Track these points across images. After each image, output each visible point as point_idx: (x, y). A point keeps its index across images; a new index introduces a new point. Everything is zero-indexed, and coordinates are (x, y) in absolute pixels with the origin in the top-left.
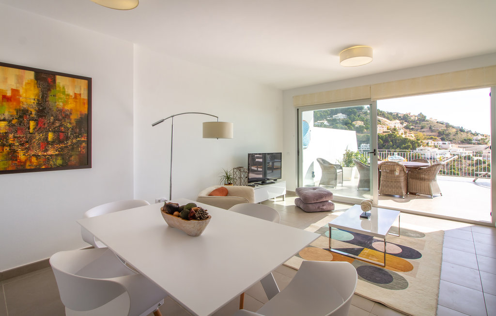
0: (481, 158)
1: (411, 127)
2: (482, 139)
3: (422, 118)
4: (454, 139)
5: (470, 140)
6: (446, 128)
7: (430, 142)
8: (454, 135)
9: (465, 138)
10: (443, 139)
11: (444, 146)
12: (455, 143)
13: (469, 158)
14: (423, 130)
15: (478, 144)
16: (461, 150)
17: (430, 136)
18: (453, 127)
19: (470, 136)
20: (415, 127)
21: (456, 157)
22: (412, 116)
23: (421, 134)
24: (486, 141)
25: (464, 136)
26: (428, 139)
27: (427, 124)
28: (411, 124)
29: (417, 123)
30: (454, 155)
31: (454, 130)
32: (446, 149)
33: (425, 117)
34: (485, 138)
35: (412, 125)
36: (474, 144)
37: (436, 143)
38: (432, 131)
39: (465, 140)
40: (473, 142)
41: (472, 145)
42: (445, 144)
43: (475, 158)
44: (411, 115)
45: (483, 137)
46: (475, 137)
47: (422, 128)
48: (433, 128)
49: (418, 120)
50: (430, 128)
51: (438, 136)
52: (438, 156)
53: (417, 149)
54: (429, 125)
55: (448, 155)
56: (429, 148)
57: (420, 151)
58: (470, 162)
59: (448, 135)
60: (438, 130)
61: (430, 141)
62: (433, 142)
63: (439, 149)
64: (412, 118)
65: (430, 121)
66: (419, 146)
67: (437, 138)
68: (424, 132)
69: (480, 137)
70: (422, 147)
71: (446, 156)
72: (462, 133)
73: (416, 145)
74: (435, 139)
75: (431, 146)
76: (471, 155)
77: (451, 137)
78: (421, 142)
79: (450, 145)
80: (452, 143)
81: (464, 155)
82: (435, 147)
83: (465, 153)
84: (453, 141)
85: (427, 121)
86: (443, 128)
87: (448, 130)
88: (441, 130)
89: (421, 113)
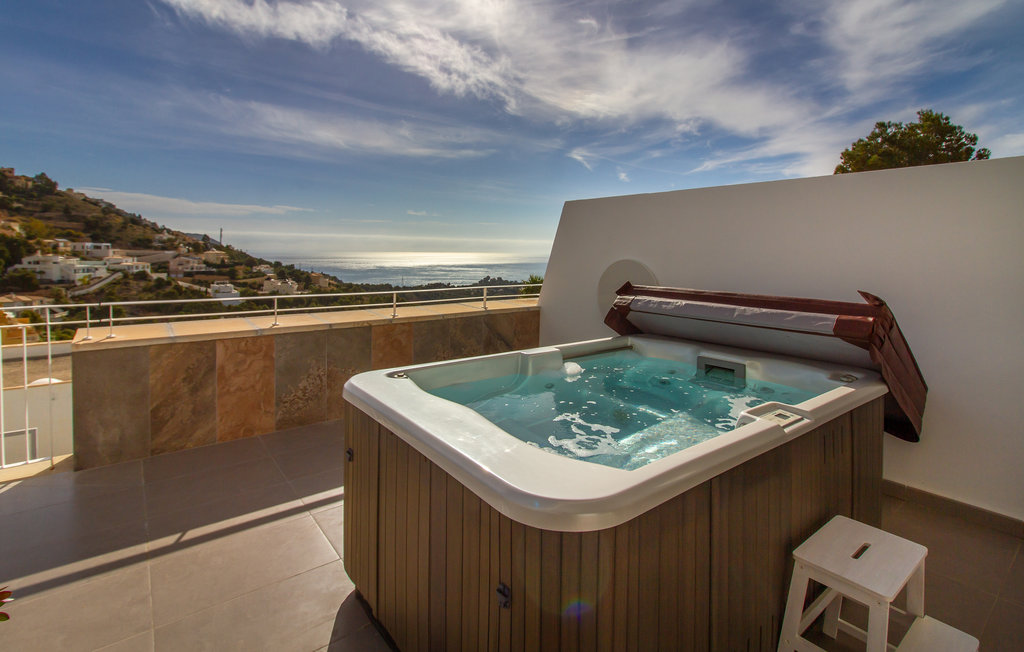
0: (164, 276)
1: (16, 205)
2: (169, 240)
3: (44, 187)
4: (119, 238)
5: (150, 241)
6: (101, 215)
7: (61, 244)
8: (119, 231)
9: (141, 237)
10: (95, 239)
11: (97, 252)
12: (121, 246)
13: (142, 276)
14: (47, 215)
15: (164, 249)
16: (128, 262)
17: (63, 229)
18: (119, 213)
19: (149, 233)
20: (27, 205)
21: (119, 275)
22: (17, 178)
23: (39, 224)
24: (176, 243)
25: (138, 232)
26: (58, 236)
27: (60, 202)
28: (14, 197)
29: (33, 196)
30: (115, 271)
31: (120, 220)
32: (100, 259)
33: (55, 185)
34: (174, 237)
35: (18, 201)
36: (156, 248)
37: (78, 245)
38: (72, 219)
39: (139, 240)
40: (155, 244)
41: (153, 252)
42: (99, 248)
43: (155, 276)
44: (16, 174)
45: (171, 236)
46: (158, 236)
47: (46, 209)
48: (74, 213)
49: (36, 187)
50: (67, 211)
51: (85, 231)
52: (80, 276)
53: (25, 260)
54: (64, 206)
55: (102, 273)
56: (60, 258)
57: (32, 266)
58: (143, 284)
59: (108, 228)
60: (84, 217)
61: (62, 243)
62: (70, 244)
63: (83, 259)
64: (18, 183)
65: (68, 196)
66: (31, 251)
67: (83, 235)
68: (49, 219)
69: (166, 236)
70: (39, 255)
71: (98, 274)
72: (135, 227)
73: (23, 250)
74: (78, 236)
75: (62, 254)
76: (148, 271)
77: (113, 233)
78: (39, 243)
79: (111, 251)
80: (113, 247)
81: (135, 271)
82: (75, 254)
83: (137, 267)
84: (116, 243)
85: (60, 194)
86: (97, 214)
87: (106, 219)
88: (93, 217)
89: (43, 174)
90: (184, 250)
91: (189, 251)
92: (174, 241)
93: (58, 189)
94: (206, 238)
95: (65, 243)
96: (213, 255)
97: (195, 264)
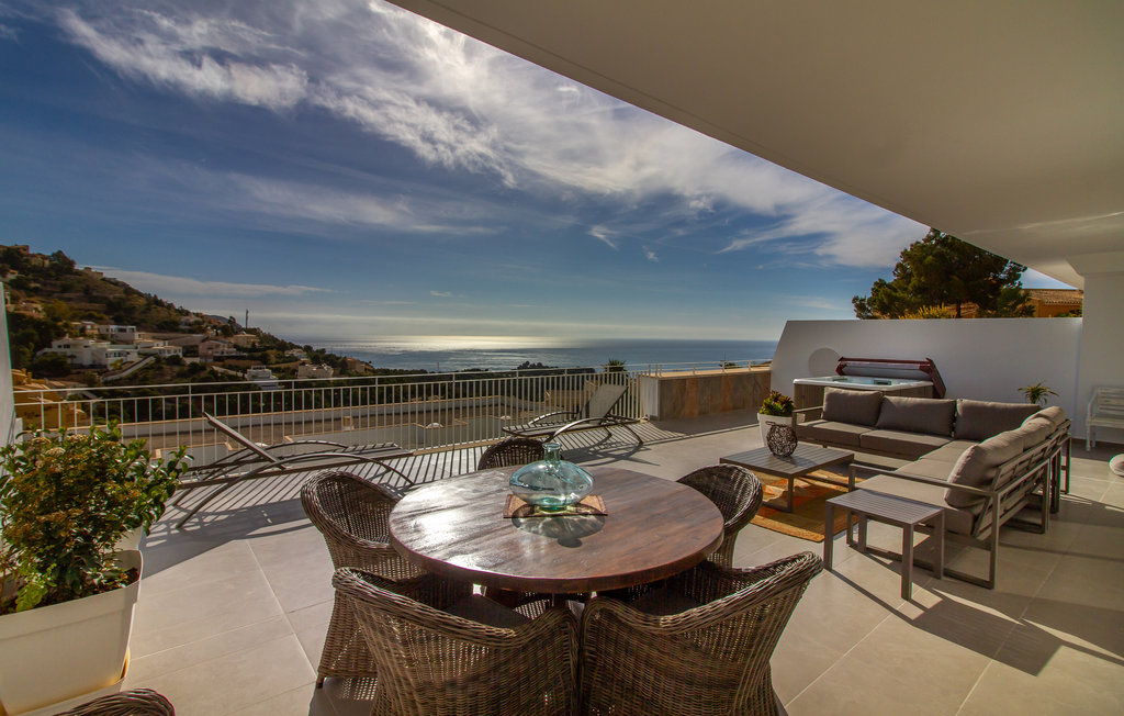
0: (197, 360)
1: (33, 285)
2: (196, 322)
3: (62, 265)
4: (143, 321)
5: (176, 324)
6: (124, 296)
7: (89, 327)
8: (144, 312)
9: (166, 320)
10: (118, 321)
11: (122, 336)
12: (146, 329)
13: (175, 360)
14: (66, 295)
15: (191, 332)
16: (159, 346)
17: (87, 311)
18: (140, 295)
19: (175, 316)
20: (45, 285)
21: (151, 360)
22: (33, 256)
23: (63, 306)
24: (204, 326)
25: (163, 314)
26: (83, 318)
27: (79, 282)
28: (30, 277)
29: (50, 276)
30: (146, 355)
31: (142, 301)
32: (129, 343)
33: (72, 263)
34: (199, 320)
35: (35, 281)
36: (183, 332)
37: (103, 328)
38: (93, 300)
39: (165, 322)
40: (182, 327)
41: (181, 335)
42: (125, 330)
43: (188, 361)
44: (31, 252)
45: (196, 319)
46: (184, 319)
47: (65, 289)
48: (95, 294)
49: (53, 267)
50: (87, 291)
51: (106, 313)
52: (112, 360)
53: (55, 343)
54: (84, 286)
55: (134, 357)
56: (91, 342)
57: (63, 350)
58: (177, 369)
59: (132, 309)
60: (106, 298)
61: (89, 325)
62: (96, 326)
63: (113, 343)
64: (34, 262)
65: (86, 274)
66: (60, 335)
67: (106, 317)
68: (69, 299)
69: (193, 319)
70: (67, 339)
71: (130, 358)
72: (159, 308)
73: (53, 333)
74: (101, 318)
75: (91, 337)
76: (181, 355)
77: (137, 315)
78: (66, 325)
79: (137, 334)
80: (138, 330)
81: (167, 355)
82: (102, 337)
83: (169, 351)
84: (141, 325)
85: (78, 273)
86: (119, 294)
87: (129, 300)
88: (114, 298)
89: (60, 252)
90: (212, 333)
91: (217, 334)
92: (200, 324)
93: (76, 268)
94: (232, 321)
95: (92, 326)
96: (242, 339)
97: (225, 347)
